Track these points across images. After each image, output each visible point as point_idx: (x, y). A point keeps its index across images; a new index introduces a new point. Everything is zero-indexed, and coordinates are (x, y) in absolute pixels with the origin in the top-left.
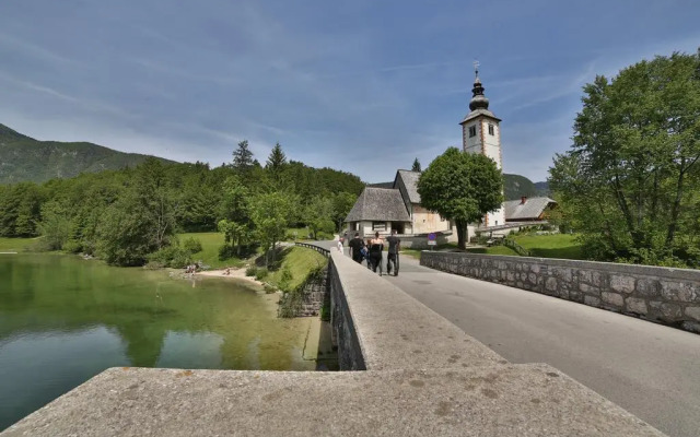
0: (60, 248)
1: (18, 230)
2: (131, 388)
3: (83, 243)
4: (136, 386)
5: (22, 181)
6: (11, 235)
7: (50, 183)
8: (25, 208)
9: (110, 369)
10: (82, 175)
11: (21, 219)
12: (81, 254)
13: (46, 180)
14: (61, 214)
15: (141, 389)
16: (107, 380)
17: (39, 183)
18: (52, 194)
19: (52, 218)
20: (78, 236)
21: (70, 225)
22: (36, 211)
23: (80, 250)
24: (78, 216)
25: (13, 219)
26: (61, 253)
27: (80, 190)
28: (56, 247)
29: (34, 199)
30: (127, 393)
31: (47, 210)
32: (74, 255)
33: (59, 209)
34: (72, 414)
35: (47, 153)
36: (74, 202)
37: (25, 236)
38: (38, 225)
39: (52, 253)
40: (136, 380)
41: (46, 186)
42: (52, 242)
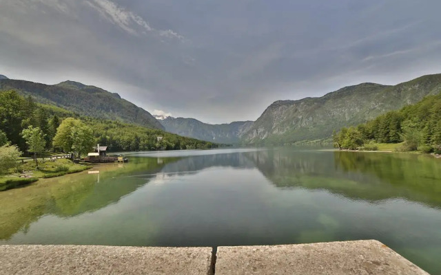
0: (416, 149)
1: (391, 138)
2: (374, 262)
3: (433, 146)
4: (378, 264)
5: (389, 111)
6: (388, 142)
7: (404, 109)
8: (393, 126)
9: (373, 241)
10: (425, 99)
11: (392, 133)
12: (432, 154)
13: (401, 108)
14: (414, 127)
15: (380, 268)
16: (365, 247)
17: (398, 110)
18: (406, 116)
19: (409, 130)
20: (428, 140)
21: (421, 134)
22: (399, 127)
23: (431, 151)
24: (426, 127)
25: (388, 133)
26: (417, 153)
27: (425, 110)
28: (414, 149)
29: (397, 120)
30: (368, 264)
31: (405, 125)
32: (426, 154)
33: (412, 124)
34: (332, 255)
35: (399, 91)
36: (422, 118)
37: (395, 142)
38: (401, 135)
39: (411, 152)
40: (382, 259)
41: (402, 111)
42: (410, 145)
